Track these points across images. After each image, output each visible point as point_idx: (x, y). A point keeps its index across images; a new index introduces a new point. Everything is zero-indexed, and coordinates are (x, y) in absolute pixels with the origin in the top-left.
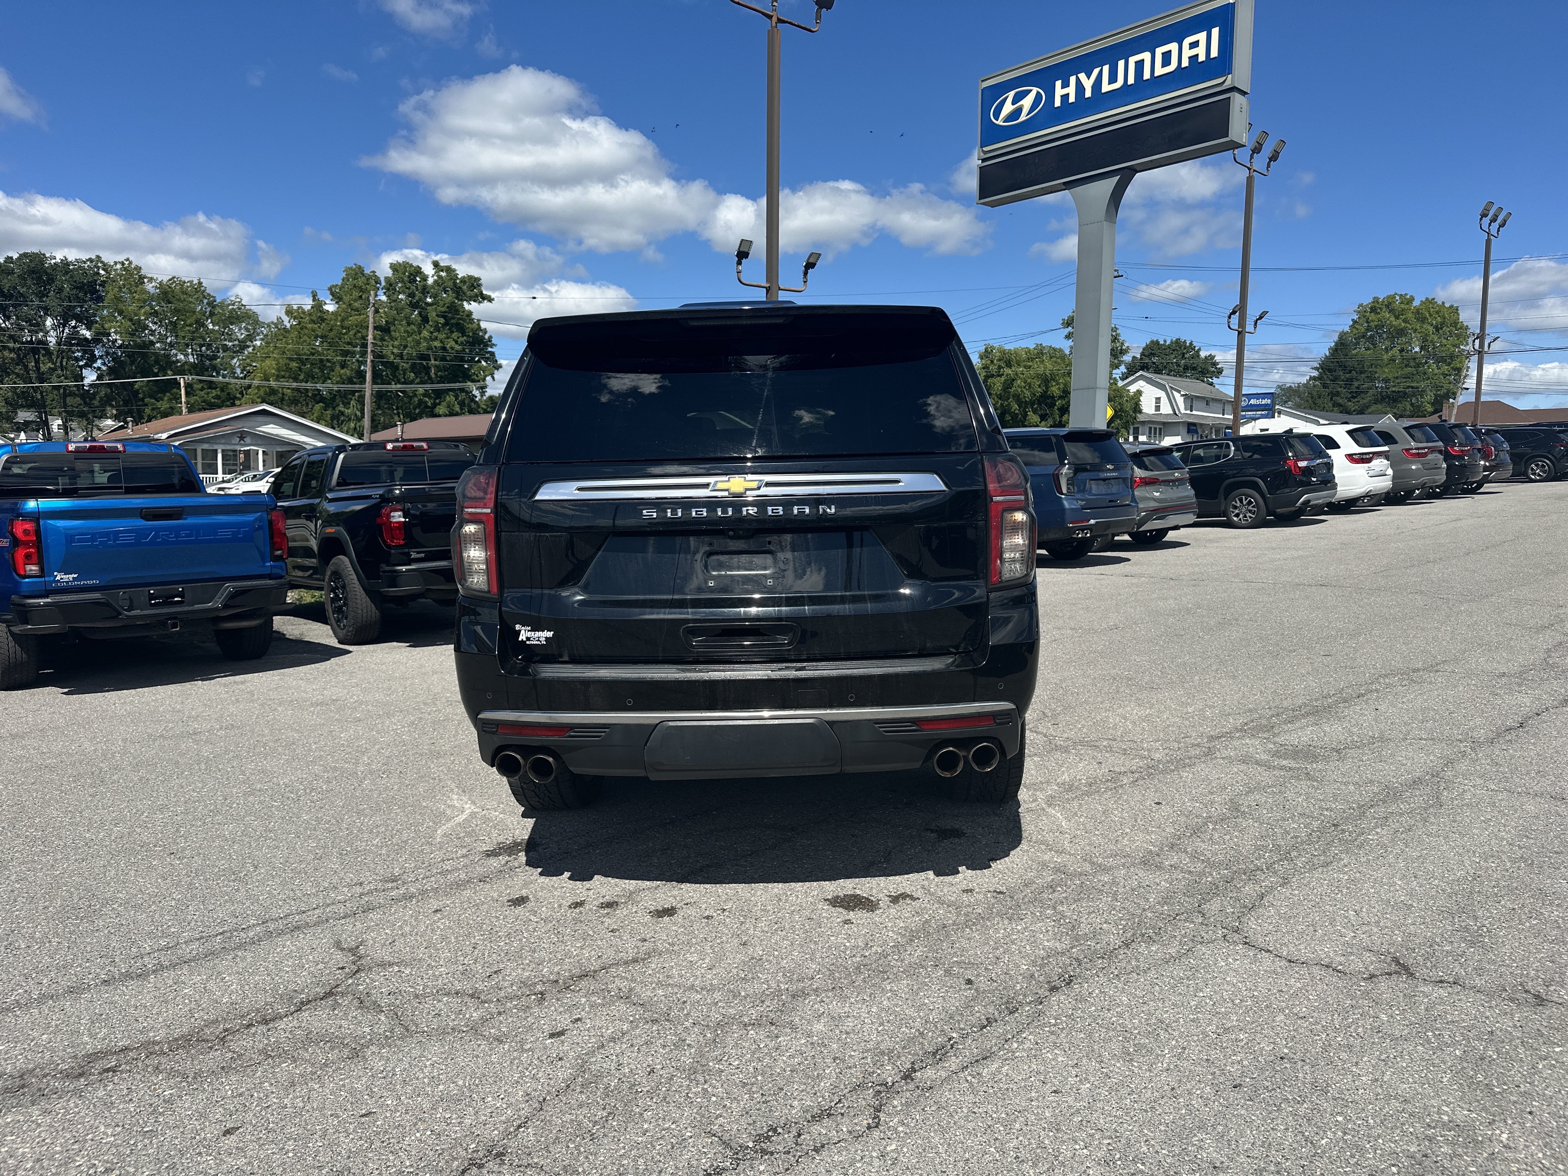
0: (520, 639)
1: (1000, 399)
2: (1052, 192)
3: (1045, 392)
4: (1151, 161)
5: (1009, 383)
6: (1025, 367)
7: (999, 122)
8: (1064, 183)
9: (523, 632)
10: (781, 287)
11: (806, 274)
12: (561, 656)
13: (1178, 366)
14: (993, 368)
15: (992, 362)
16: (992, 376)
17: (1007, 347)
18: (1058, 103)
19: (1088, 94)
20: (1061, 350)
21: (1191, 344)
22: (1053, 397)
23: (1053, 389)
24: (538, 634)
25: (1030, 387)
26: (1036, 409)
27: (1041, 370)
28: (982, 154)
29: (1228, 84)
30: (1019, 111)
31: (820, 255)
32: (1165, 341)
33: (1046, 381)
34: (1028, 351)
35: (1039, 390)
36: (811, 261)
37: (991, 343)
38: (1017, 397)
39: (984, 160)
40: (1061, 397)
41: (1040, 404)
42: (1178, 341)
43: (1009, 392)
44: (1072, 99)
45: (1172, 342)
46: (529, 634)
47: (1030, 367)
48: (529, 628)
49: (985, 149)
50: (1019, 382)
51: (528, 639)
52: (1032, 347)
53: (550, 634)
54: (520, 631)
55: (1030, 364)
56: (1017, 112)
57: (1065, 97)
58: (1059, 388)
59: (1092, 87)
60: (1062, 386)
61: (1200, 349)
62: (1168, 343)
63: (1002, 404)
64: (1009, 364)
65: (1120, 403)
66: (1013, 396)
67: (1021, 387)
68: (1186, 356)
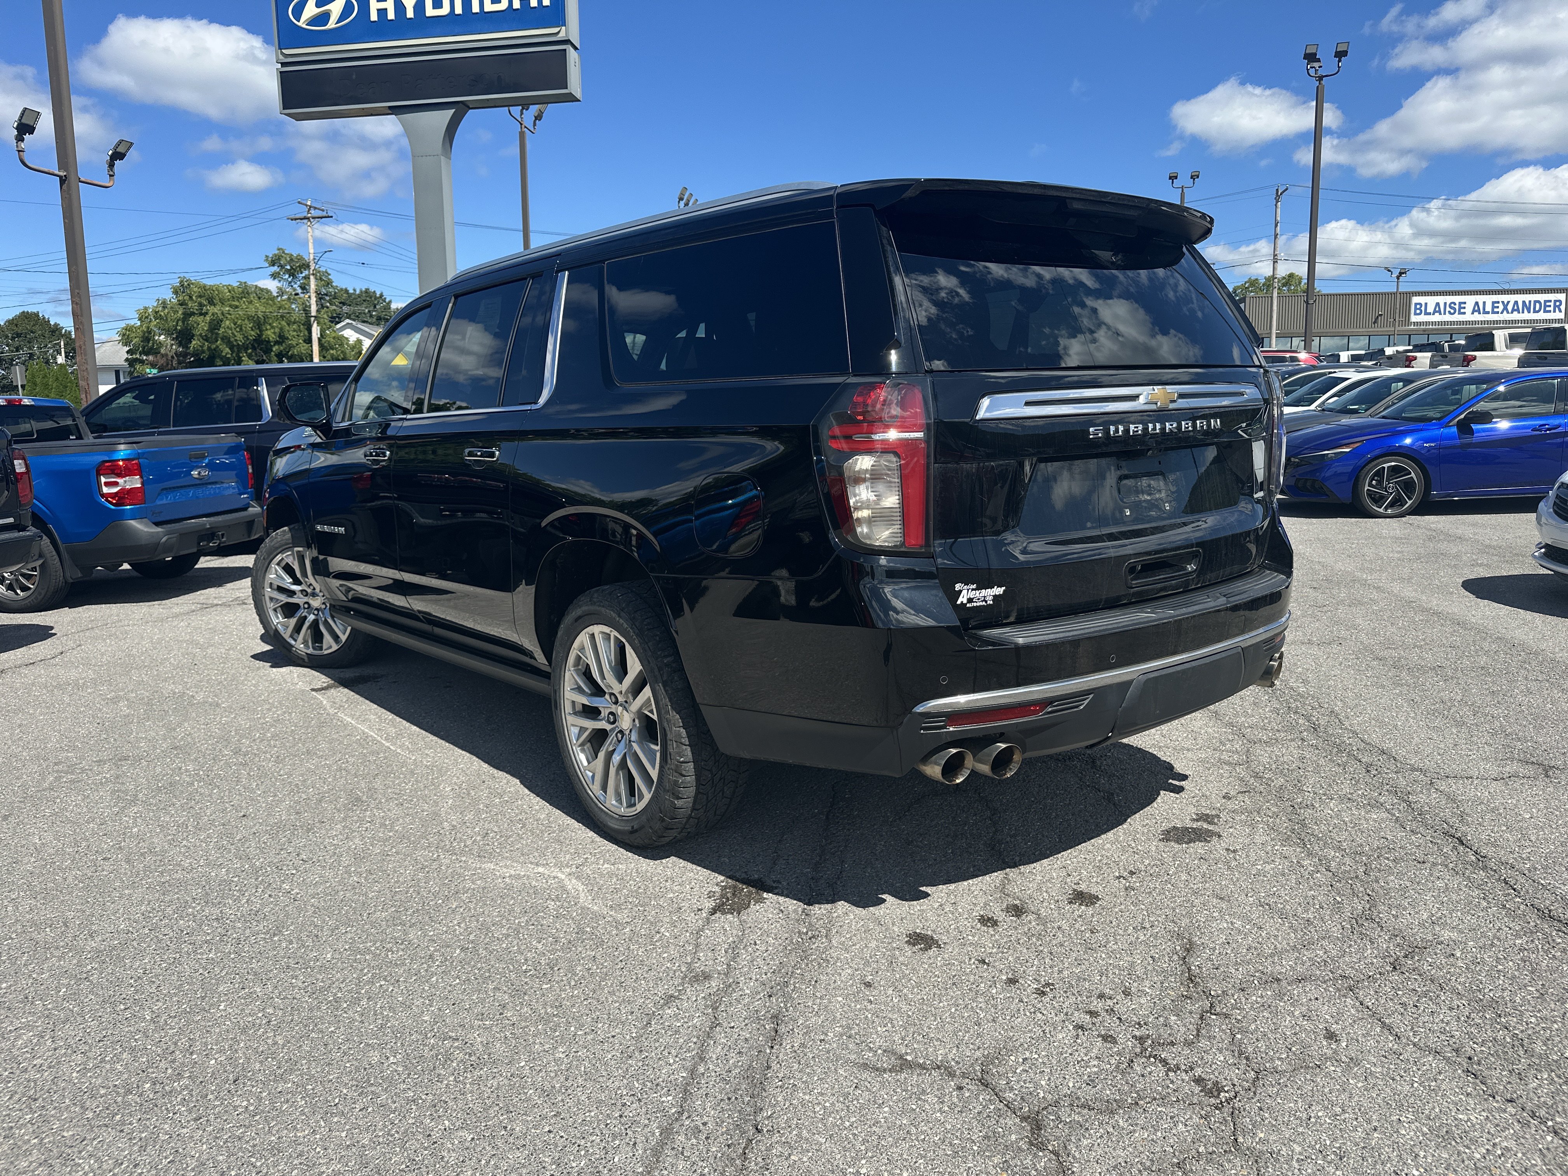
0: (959, 602)
1: (207, 340)
2: (372, 115)
3: (260, 336)
4: (488, 100)
5: (215, 325)
6: (231, 306)
7: (302, 23)
8: (390, 108)
9: (964, 592)
10: (82, 179)
11: (111, 165)
12: (1007, 617)
13: (371, 316)
14: (193, 306)
15: (191, 297)
16: (193, 314)
17: (209, 282)
18: (374, 17)
19: (410, 14)
20: (268, 291)
21: (381, 295)
22: (269, 342)
23: (269, 332)
24: (984, 592)
25: (241, 329)
26: (251, 354)
27: (252, 311)
28: (281, 57)
29: (562, 35)
30: (326, 16)
31: (132, 144)
32: (355, 290)
33: (259, 324)
34: (231, 290)
35: (253, 333)
36: (121, 149)
37: (187, 276)
38: (227, 340)
39: (283, 64)
40: (277, 343)
41: (254, 348)
42: (367, 291)
43: (217, 334)
44: (391, 15)
45: (361, 291)
46: (972, 594)
47: (237, 307)
48: (974, 586)
49: (286, 52)
50: (228, 322)
51: (970, 600)
52: (236, 284)
53: (999, 591)
54: (960, 591)
55: (236, 303)
56: (323, 18)
57: (382, 12)
58: (274, 333)
59: (414, 8)
60: (277, 330)
61: (390, 302)
62: (358, 292)
63: (209, 348)
64: (211, 302)
65: (342, 352)
66: (222, 339)
67: (231, 329)
68: (378, 307)
